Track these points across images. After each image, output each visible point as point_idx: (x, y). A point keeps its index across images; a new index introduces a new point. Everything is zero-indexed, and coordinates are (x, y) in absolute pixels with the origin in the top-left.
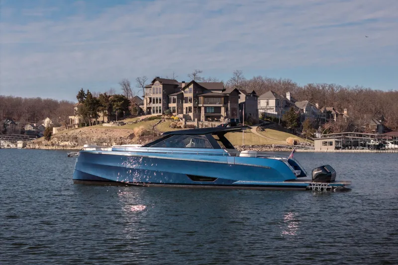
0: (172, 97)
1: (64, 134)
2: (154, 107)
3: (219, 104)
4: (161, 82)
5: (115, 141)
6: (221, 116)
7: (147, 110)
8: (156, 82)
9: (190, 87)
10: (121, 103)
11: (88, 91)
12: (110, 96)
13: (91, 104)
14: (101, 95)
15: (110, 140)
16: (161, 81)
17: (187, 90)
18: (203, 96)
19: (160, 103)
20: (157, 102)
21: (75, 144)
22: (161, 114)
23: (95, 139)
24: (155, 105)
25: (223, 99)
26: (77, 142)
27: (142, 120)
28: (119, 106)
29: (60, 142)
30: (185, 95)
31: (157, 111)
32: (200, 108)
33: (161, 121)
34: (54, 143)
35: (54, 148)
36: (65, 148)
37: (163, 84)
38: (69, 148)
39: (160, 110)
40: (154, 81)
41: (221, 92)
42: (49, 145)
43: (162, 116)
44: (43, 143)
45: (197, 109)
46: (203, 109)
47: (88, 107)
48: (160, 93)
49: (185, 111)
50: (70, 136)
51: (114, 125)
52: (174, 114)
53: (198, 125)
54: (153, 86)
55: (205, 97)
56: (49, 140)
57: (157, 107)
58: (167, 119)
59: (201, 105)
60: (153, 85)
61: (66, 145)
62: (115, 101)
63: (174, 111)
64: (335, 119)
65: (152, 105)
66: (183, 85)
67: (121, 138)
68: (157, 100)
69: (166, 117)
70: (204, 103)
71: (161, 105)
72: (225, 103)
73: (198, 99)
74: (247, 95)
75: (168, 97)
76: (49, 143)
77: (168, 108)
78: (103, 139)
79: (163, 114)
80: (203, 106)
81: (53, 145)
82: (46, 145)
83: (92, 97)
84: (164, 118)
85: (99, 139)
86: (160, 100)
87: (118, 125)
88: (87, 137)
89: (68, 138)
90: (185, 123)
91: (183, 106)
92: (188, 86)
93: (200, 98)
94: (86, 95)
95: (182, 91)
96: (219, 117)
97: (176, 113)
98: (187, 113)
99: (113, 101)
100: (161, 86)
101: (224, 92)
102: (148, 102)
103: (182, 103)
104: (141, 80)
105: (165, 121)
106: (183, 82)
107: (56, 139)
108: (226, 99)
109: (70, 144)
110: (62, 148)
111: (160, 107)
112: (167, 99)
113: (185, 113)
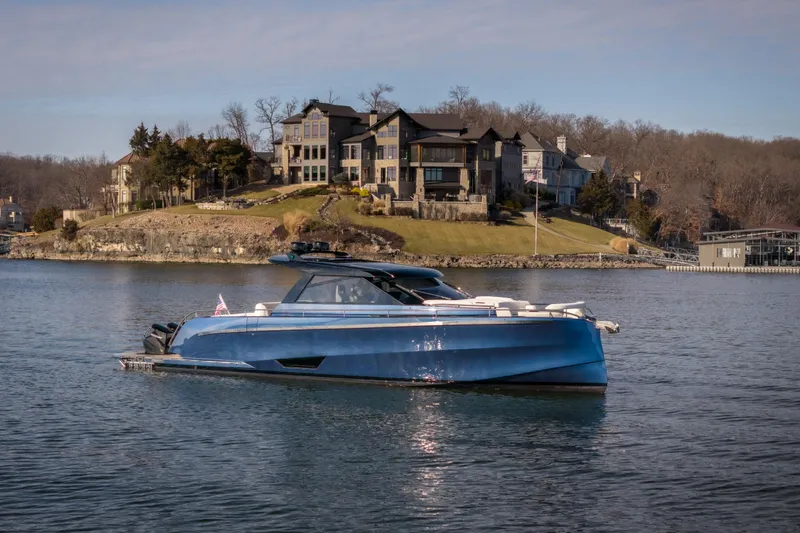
0: (350, 145)
1: (111, 226)
2: (307, 168)
3: (456, 162)
4: (325, 112)
5: (243, 243)
6: (461, 188)
7: (289, 174)
8: (313, 111)
9: (391, 123)
10: (238, 156)
11: (156, 128)
12: (211, 142)
13: (169, 158)
14: (190, 140)
15: (231, 240)
16: (326, 109)
17: (384, 129)
18: (421, 144)
19: (323, 157)
20: (315, 156)
21: (138, 250)
22: (326, 183)
23: (191, 238)
24: (311, 163)
25: (464, 150)
26: (144, 244)
27: (290, 196)
28: (232, 164)
29: (99, 244)
30: (380, 141)
31: (315, 175)
32: (413, 170)
33: (331, 198)
34: (84, 245)
35: (84, 257)
36: (111, 259)
37: (330, 116)
38: (123, 259)
39: (323, 175)
40: (307, 110)
41: (456, 135)
42: (72, 252)
43: (328, 186)
44: (55, 245)
45: (407, 173)
46: (420, 172)
47: (163, 165)
48: (322, 135)
49: (378, 175)
50: (126, 231)
51: (230, 207)
52: (354, 183)
53: (420, 208)
54: (303, 120)
55: (425, 145)
56: (71, 239)
57: (315, 168)
58: (343, 193)
59: (417, 164)
60: (305, 117)
61: (114, 251)
62: (221, 152)
63: (354, 177)
64: (635, 195)
65: (301, 162)
66: (373, 120)
67: (256, 236)
68: (315, 151)
69: (339, 189)
70: (423, 160)
71: (325, 162)
72: (470, 160)
73: (409, 152)
74: (505, 143)
75: (340, 144)
76: (73, 245)
77: (341, 169)
78: (212, 238)
79: (331, 181)
80: (421, 167)
81: (81, 251)
82: (63, 252)
83: (170, 143)
84: (335, 192)
85: (203, 239)
86: (323, 150)
87: (238, 207)
88: (171, 234)
89: (122, 235)
90: (392, 204)
91: (373, 165)
92: (385, 120)
93: (413, 147)
94: (150, 138)
95: (373, 133)
96: (456, 190)
97: (360, 181)
98: (383, 180)
99: (219, 152)
100: (326, 120)
101: (465, 136)
102: (291, 156)
103: (372, 158)
104: (266, 106)
105: (339, 198)
106: (374, 112)
107: (90, 239)
108: (471, 150)
109: (125, 249)
110: (105, 258)
111: (322, 167)
112: (338, 150)
113: (379, 182)
